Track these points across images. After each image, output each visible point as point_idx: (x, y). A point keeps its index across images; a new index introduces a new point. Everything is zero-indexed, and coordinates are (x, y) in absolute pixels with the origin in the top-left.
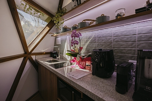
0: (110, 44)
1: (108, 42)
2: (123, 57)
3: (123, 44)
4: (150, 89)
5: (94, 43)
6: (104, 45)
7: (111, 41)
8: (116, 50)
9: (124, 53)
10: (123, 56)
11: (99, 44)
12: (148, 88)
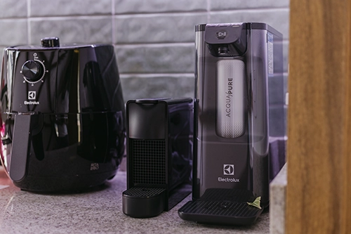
0: (103, 24)
1: (91, 11)
2: (163, 88)
3: (160, 22)
4: (233, 174)
5: (15, 17)
6: (71, 29)
7: (106, 6)
8: (130, 53)
9: (167, 68)
10: (161, 82)
11: (45, 26)
12: (229, 170)
